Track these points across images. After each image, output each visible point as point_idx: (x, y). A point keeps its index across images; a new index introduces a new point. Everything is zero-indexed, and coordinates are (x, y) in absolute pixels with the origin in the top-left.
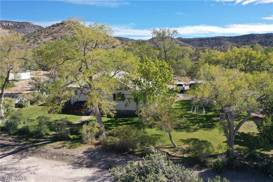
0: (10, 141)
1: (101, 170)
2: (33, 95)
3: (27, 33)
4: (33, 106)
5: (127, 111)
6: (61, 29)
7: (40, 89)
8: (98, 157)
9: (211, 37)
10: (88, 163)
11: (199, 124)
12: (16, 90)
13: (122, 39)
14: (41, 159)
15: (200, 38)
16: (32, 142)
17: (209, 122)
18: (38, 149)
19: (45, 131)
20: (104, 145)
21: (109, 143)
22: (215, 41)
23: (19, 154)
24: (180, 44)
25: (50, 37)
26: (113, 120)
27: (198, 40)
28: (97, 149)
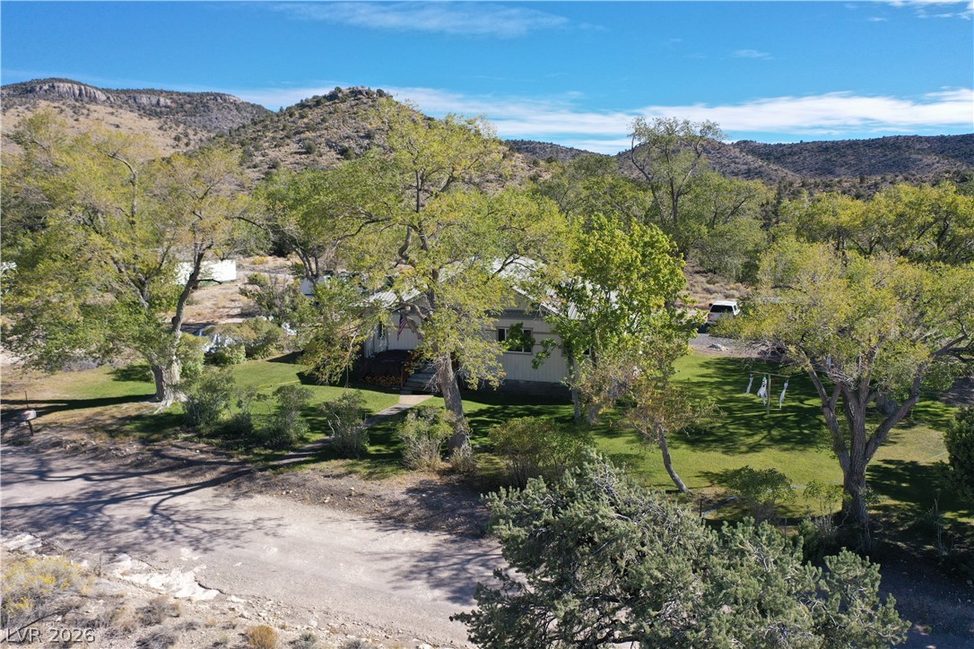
0: (202, 452)
1: (458, 539)
2: (255, 329)
3: (215, 128)
4: (252, 362)
5: (541, 385)
6: (327, 116)
7: (272, 312)
8: (449, 505)
9: (867, 138)
10: (420, 519)
11: (769, 432)
12: (199, 315)
13: (534, 148)
14: (290, 502)
15: (822, 142)
16: (262, 457)
17: (805, 428)
18: (281, 477)
19: (297, 430)
20: (468, 476)
21: (480, 470)
22: (881, 155)
23: (229, 486)
24: (746, 164)
25: (292, 144)
26: (496, 410)
27: (817, 150)
28: (447, 484)
